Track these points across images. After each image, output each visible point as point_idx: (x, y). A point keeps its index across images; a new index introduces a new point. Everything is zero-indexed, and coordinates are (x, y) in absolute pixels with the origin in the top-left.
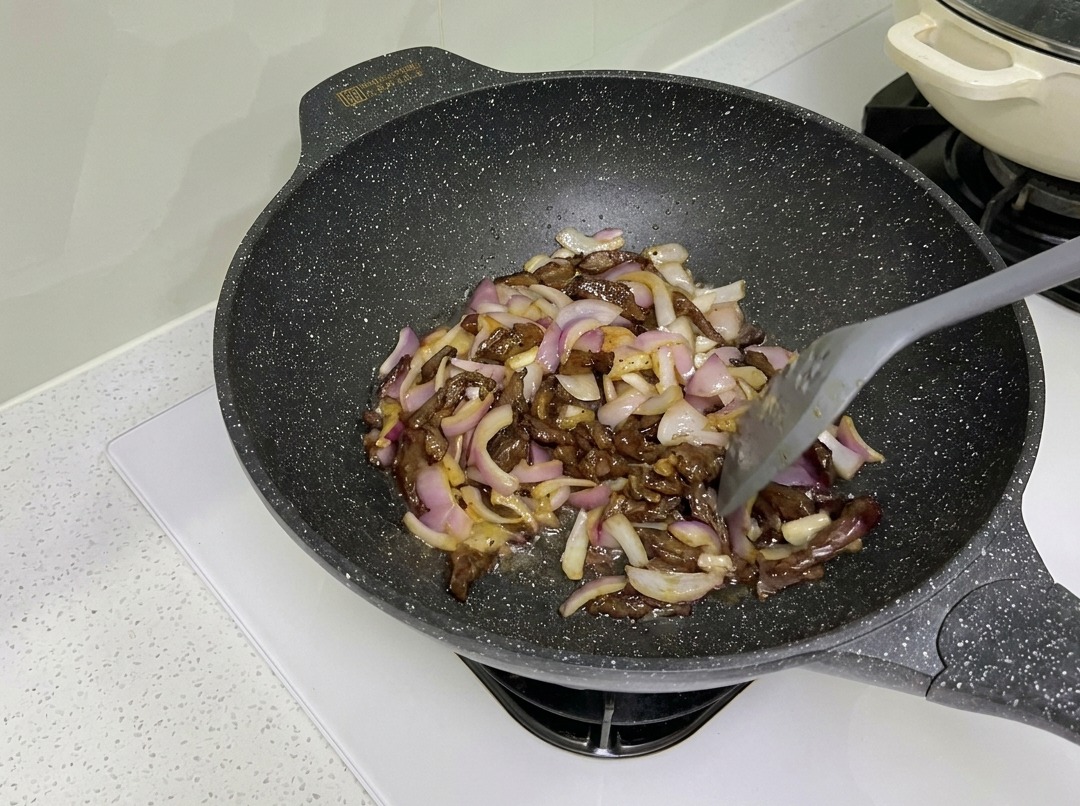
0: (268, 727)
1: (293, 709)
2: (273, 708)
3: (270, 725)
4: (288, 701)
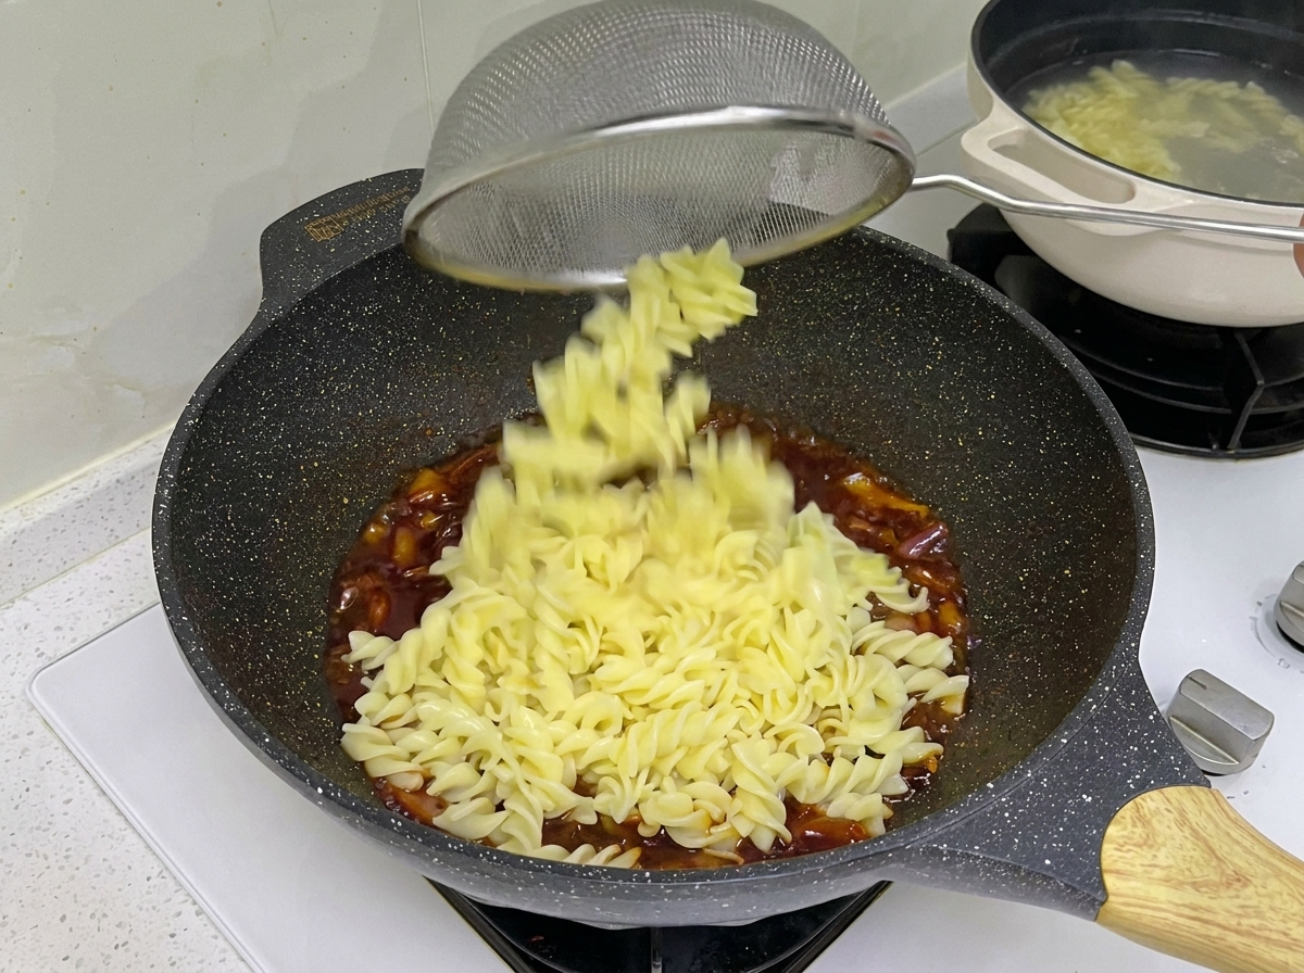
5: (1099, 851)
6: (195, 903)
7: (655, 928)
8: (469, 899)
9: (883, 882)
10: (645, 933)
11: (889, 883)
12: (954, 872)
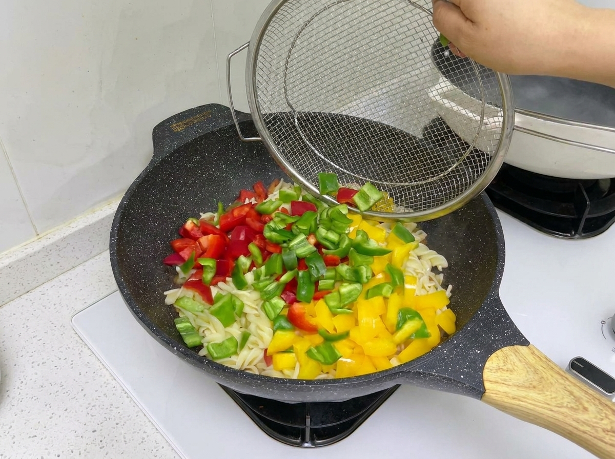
0: (142, 442)
1: (154, 433)
2: (145, 432)
3: (144, 441)
4: (153, 429)
5: (482, 373)
6: (126, 393)
7: (308, 403)
8: (236, 392)
9: (397, 385)
10: (303, 405)
11: (400, 385)
12: (425, 380)
